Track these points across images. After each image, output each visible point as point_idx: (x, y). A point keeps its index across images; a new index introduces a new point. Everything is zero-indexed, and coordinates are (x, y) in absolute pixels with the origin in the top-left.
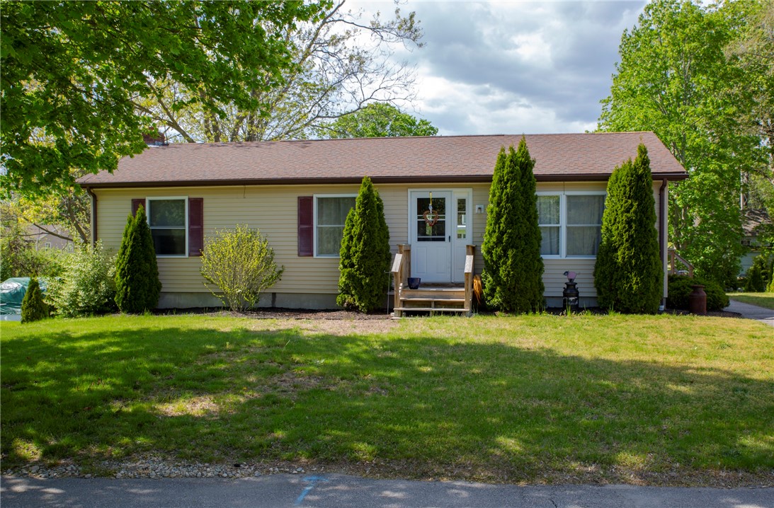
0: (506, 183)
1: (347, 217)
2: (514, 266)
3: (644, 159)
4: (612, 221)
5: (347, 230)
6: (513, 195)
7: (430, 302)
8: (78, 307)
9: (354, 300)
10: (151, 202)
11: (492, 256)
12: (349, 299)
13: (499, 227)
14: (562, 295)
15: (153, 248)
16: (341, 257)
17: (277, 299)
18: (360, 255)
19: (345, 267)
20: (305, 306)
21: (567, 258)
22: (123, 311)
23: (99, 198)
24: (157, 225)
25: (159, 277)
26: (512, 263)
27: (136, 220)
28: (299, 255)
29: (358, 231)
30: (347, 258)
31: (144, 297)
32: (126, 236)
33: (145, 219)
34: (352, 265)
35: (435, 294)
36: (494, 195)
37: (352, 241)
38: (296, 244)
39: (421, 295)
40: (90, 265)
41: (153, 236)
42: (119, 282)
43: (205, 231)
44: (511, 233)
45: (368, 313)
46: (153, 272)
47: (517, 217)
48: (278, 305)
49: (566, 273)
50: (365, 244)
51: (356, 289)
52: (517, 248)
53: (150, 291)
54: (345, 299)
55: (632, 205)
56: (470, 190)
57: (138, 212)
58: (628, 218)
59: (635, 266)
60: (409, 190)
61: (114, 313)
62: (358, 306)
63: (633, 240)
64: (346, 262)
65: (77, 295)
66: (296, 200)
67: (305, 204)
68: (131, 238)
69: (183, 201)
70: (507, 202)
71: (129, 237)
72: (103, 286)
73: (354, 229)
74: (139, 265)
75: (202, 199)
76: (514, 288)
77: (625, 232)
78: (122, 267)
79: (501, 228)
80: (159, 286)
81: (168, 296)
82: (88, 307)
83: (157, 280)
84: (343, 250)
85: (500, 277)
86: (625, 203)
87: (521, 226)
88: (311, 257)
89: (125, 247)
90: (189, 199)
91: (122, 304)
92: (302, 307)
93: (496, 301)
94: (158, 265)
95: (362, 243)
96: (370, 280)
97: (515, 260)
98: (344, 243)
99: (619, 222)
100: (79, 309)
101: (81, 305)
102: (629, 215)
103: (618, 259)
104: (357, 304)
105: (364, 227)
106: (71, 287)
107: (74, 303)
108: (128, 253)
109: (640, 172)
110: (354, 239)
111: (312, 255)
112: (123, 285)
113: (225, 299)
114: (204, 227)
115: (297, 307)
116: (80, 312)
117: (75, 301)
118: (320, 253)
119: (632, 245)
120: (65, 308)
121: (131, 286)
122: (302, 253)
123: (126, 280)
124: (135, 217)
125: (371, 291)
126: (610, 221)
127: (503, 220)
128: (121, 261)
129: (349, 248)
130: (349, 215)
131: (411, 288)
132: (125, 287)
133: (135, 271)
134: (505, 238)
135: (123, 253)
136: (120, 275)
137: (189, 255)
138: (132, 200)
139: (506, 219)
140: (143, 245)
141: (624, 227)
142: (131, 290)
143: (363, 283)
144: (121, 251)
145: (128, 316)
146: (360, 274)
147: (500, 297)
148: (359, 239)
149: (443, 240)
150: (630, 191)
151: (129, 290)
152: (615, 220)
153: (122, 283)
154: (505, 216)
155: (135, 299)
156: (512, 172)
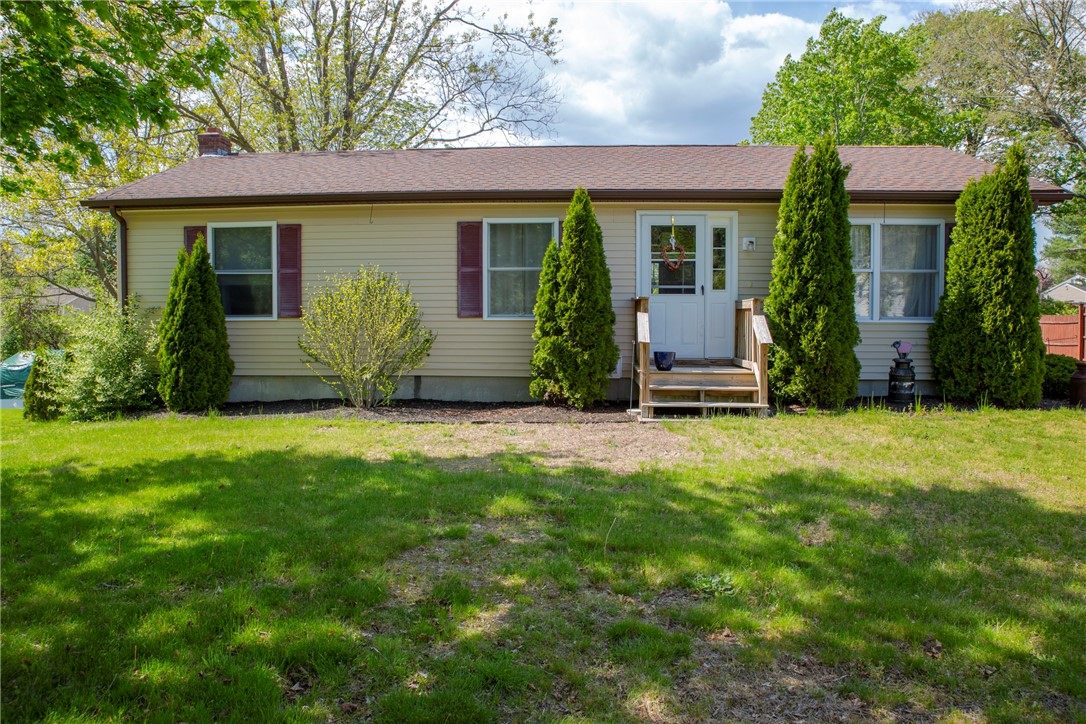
0: (811, 201)
1: (547, 253)
2: (826, 333)
3: (1021, 167)
4: (970, 263)
5: (547, 274)
6: (823, 219)
7: (698, 392)
8: (96, 402)
9: (561, 388)
10: (216, 231)
11: (787, 317)
12: (552, 387)
13: (800, 271)
14: (888, 378)
15: (220, 305)
16: (537, 318)
17: (422, 385)
18: (574, 314)
19: (545, 334)
20: (469, 396)
21: (881, 321)
22: (172, 408)
23: (130, 225)
24: (225, 268)
25: (230, 352)
26: (824, 327)
27: (193, 259)
28: (459, 315)
29: (569, 276)
30: (548, 320)
31: (207, 385)
32: (176, 284)
33: (208, 257)
34: (559, 331)
35: (702, 378)
36: (788, 220)
37: (558, 291)
38: (455, 297)
39: (679, 380)
40: (116, 332)
41: (220, 287)
42: (164, 360)
43: (304, 277)
44: (820, 280)
45: (586, 409)
46: (221, 346)
47: (827, 254)
48: (424, 396)
49: (896, 344)
50: (581, 297)
51: (565, 371)
52: (828, 304)
53: (216, 374)
54: (545, 387)
55: (1006, 239)
56: (734, 214)
57: (195, 245)
58: (999, 258)
59: (1012, 333)
60: (639, 213)
61: (157, 411)
62: (569, 398)
63: (1009, 293)
64: (548, 325)
65: (94, 383)
66: (454, 228)
67: (469, 234)
68: (184, 288)
69: (270, 228)
70: (813, 230)
71: (180, 286)
72: (138, 369)
73: (561, 273)
74: (198, 332)
75: (300, 226)
76: (825, 369)
77: (995, 281)
78: (169, 336)
79: (804, 272)
80: (230, 367)
81: (244, 383)
82: (114, 401)
83: (227, 356)
84: (540, 306)
85: (802, 351)
86: (993, 234)
87: (833, 270)
88: (480, 319)
89: (174, 303)
90: (278, 226)
91: (170, 397)
92: (464, 399)
93: (795, 387)
94: (228, 332)
95: (576, 295)
96: (591, 355)
97: (827, 324)
98: (542, 295)
99: (983, 265)
100: (98, 406)
101: (100, 399)
102: (1002, 253)
103: (982, 322)
104: (566, 394)
105: (580, 269)
106: (84, 369)
107: (89, 395)
108: (180, 313)
109: (1016, 187)
110: (562, 289)
111: (481, 316)
112: (172, 366)
113: (343, 388)
114: (304, 271)
115: (457, 399)
116: (100, 411)
117: (91, 392)
118: (494, 311)
119: (1007, 300)
120: (75, 404)
121: (185, 368)
122: (463, 313)
123: (177, 358)
124: (190, 254)
125: (590, 375)
126: (965, 263)
127: (806, 259)
128: (167, 326)
129: (552, 304)
130: (549, 249)
131: (660, 369)
132: (174, 369)
133: (192, 343)
134: (811, 287)
135: (172, 313)
136: (167, 349)
137: (279, 316)
138: (185, 228)
139: (812, 257)
140: (204, 300)
141: (995, 273)
142: (184, 374)
143: (579, 360)
144: (167, 309)
145: (180, 417)
146: (573, 346)
147: (802, 383)
148: (571, 289)
149: (692, 291)
150: (1003, 216)
151: (181, 374)
152: (975, 261)
153: (169, 362)
154: (810, 254)
155: (191, 389)
156: (820, 184)
